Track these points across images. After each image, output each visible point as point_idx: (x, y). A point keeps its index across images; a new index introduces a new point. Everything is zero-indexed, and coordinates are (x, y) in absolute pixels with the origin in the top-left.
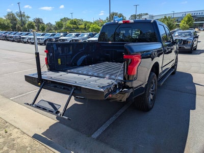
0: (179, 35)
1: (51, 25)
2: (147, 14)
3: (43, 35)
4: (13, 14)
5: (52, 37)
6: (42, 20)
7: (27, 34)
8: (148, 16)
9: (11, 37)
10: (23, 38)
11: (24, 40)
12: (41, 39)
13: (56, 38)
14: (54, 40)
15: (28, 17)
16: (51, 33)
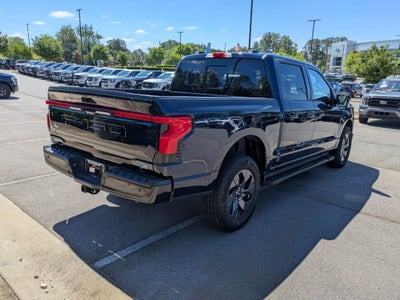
0: (388, 88)
1: (142, 54)
2: (343, 39)
3: (115, 73)
4: (71, 30)
5: (131, 78)
6: (124, 43)
7: (87, 70)
8: (345, 43)
9: (56, 74)
10: (78, 77)
11: (80, 81)
12: (111, 80)
13: (138, 81)
14: (134, 83)
15: (99, 37)
16: (131, 71)
